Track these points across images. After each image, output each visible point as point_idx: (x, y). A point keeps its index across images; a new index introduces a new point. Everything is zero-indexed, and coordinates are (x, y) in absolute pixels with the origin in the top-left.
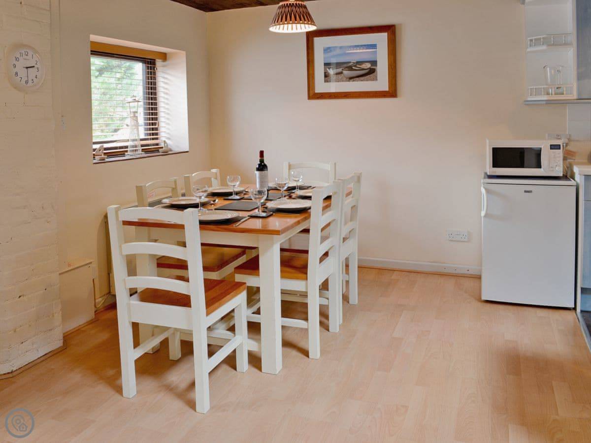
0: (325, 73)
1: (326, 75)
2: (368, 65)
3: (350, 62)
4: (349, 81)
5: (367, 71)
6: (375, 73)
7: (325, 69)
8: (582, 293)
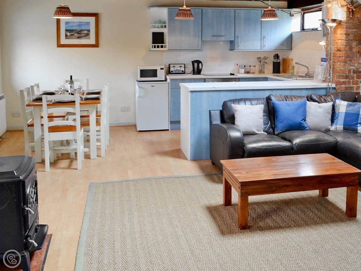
0: (66, 34)
1: (66, 36)
2: (86, 32)
3: (78, 30)
4: (77, 39)
5: (85, 34)
6: (89, 36)
7: (66, 33)
8: (171, 123)
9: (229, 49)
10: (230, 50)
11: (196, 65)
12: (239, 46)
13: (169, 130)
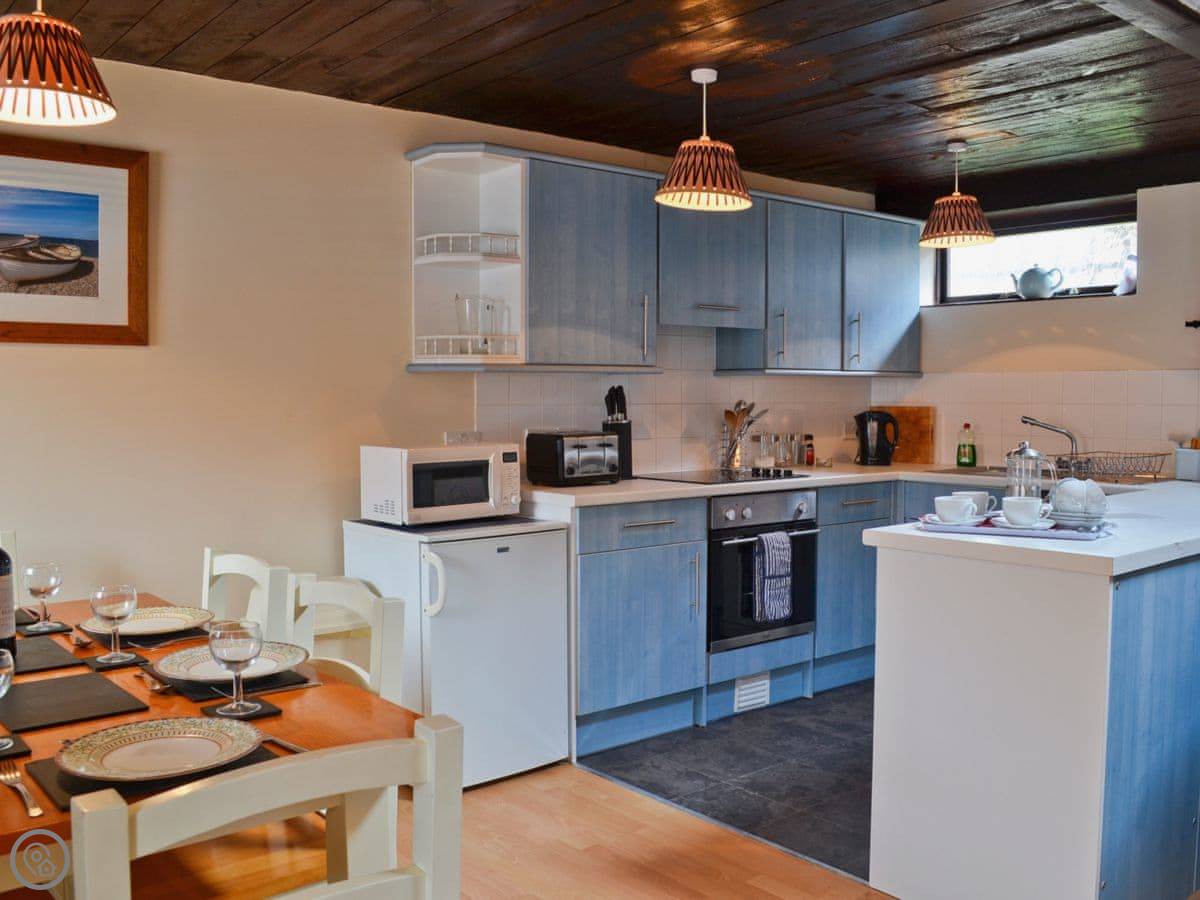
2: (73, 252)
3: (21, 237)
4: (17, 291)
5: (69, 267)
6: (92, 274)
8: (578, 725)
10: (717, 370)
12: (781, 355)
13: (574, 760)
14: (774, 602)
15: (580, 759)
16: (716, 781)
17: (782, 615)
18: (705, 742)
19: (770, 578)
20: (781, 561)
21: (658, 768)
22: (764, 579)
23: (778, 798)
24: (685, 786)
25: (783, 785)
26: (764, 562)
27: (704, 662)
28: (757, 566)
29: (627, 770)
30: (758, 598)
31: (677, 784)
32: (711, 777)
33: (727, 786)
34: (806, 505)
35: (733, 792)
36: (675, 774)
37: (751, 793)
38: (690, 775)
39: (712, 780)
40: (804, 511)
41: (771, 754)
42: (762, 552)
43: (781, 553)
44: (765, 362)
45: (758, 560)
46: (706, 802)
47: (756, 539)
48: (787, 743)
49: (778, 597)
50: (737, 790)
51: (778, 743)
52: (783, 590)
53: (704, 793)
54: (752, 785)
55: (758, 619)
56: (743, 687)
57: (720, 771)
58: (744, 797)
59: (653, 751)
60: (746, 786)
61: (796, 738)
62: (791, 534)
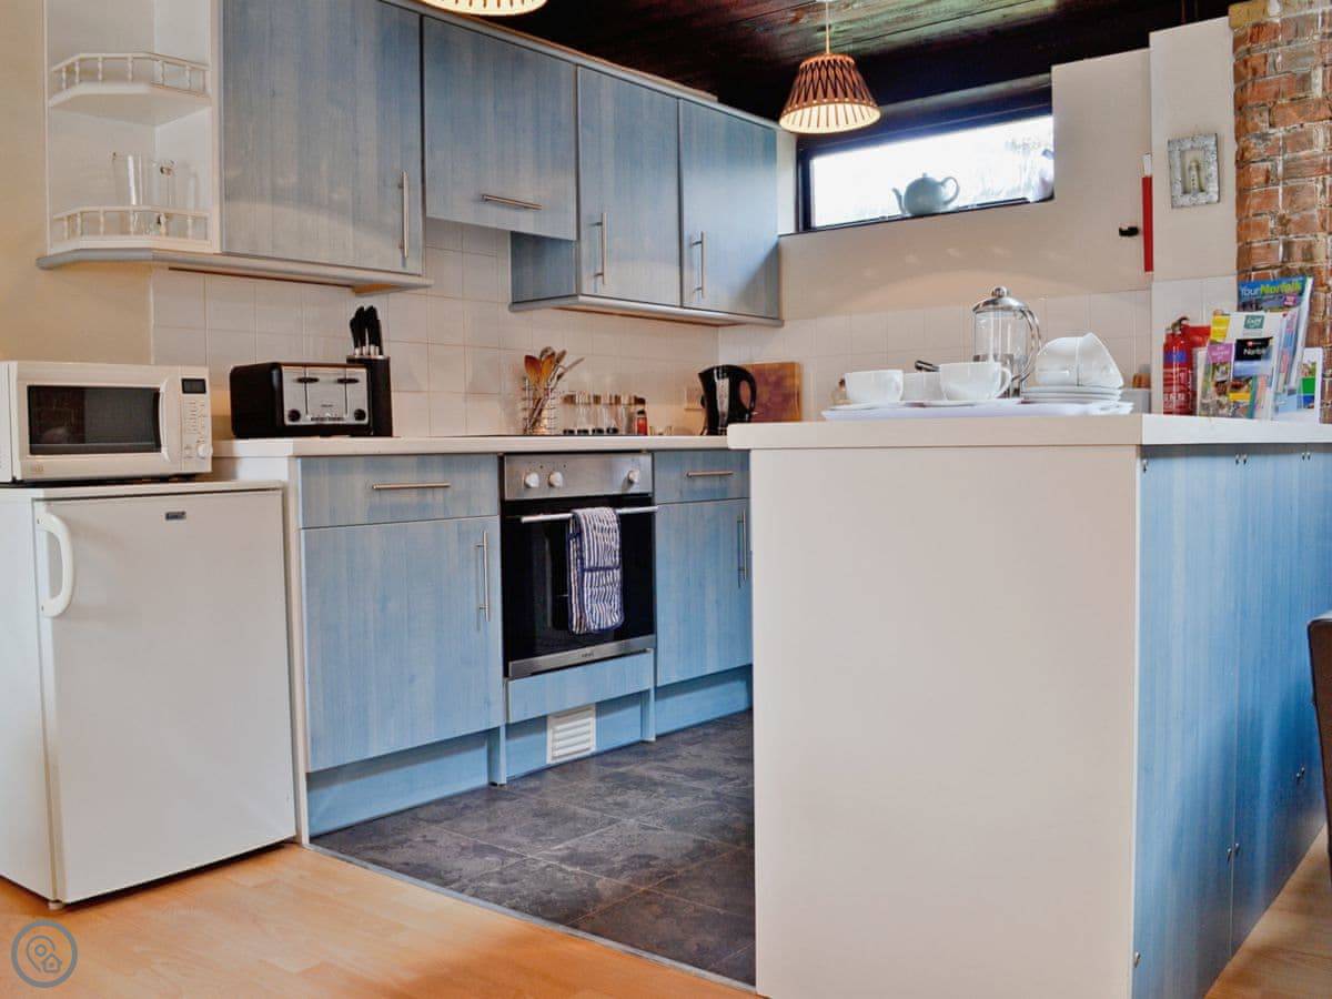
8: (309, 788)
9: (510, 301)
10: (514, 303)
11: (723, 385)
12: (600, 278)
13: (305, 840)
14: (599, 604)
15: (314, 839)
16: (518, 856)
17: (610, 624)
18: (504, 804)
19: (591, 570)
20: (606, 547)
21: (433, 842)
22: (583, 570)
23: (610, 873)
24: (472, 866)
25: (618, 854)
26: (581, 550)
27: (501, 690)
28: (573, 555)
29: (384, 849)
30: (575, 600)
31: (460, 863)
32: (512, 850)
33: (536, 862)
34: (638, 475)
35: (544, 869)
36: (459, 850)
37: (570, 869)
38: (480, 850)
39: (513, 855)
40: (636, 480)
41: (598, 814)
42: (579, 534)
43: (606, 535)
44: (579, 286)
45: (573, 547)
46: (503, 886)
47: (569, 515)
48: (619, 799)
49: (605, 598)
50: (549, 866)
51: (609, 800)
52: (609, 588)
53: (500, 873)
54: (572, 858)
55: (576, 630)
56: (559, 727)
57: (524, 841)
58: (560, 875)
59: (428, 821)
60: (563, 860)
61: (633, 792)
62: (620, 511)
